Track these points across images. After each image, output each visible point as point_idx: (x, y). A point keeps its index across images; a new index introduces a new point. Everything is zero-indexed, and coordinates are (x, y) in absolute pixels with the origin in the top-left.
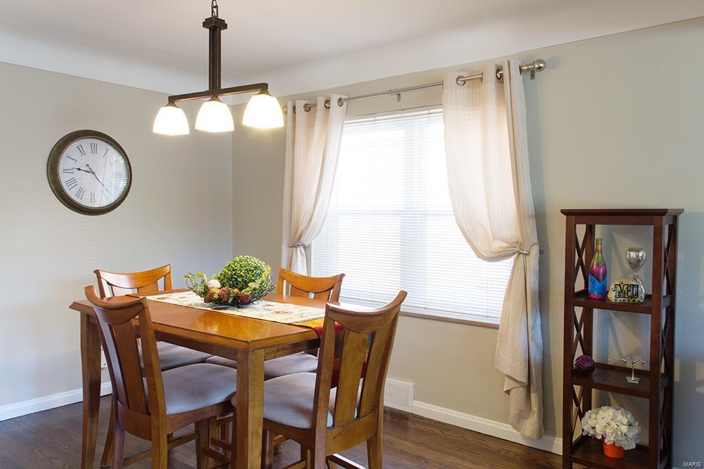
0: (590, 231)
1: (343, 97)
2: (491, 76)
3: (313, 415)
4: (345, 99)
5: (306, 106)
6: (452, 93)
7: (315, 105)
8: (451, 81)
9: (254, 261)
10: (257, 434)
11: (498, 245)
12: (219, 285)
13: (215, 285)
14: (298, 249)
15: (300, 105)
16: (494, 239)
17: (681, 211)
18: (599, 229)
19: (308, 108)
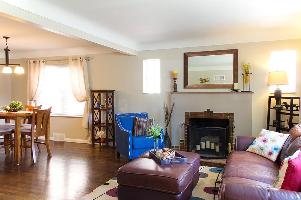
0: (99, 95)
1: (44, 60)
2: (79, 60)
3: (31, 130)
4: (45, 61)
5: (33, 62)
6: (71, 62)
7: (36, 62)
8: (70, 59)
9: (18, 102)
10: (19, 133)
11: (82, 98)
12: (9, 107)
13: (8, 108)
14: (32, 101)
15: (32, 62)
16: (81, 97)
17: (115, 90)
18: (102, 94)
19: (34, 62)
